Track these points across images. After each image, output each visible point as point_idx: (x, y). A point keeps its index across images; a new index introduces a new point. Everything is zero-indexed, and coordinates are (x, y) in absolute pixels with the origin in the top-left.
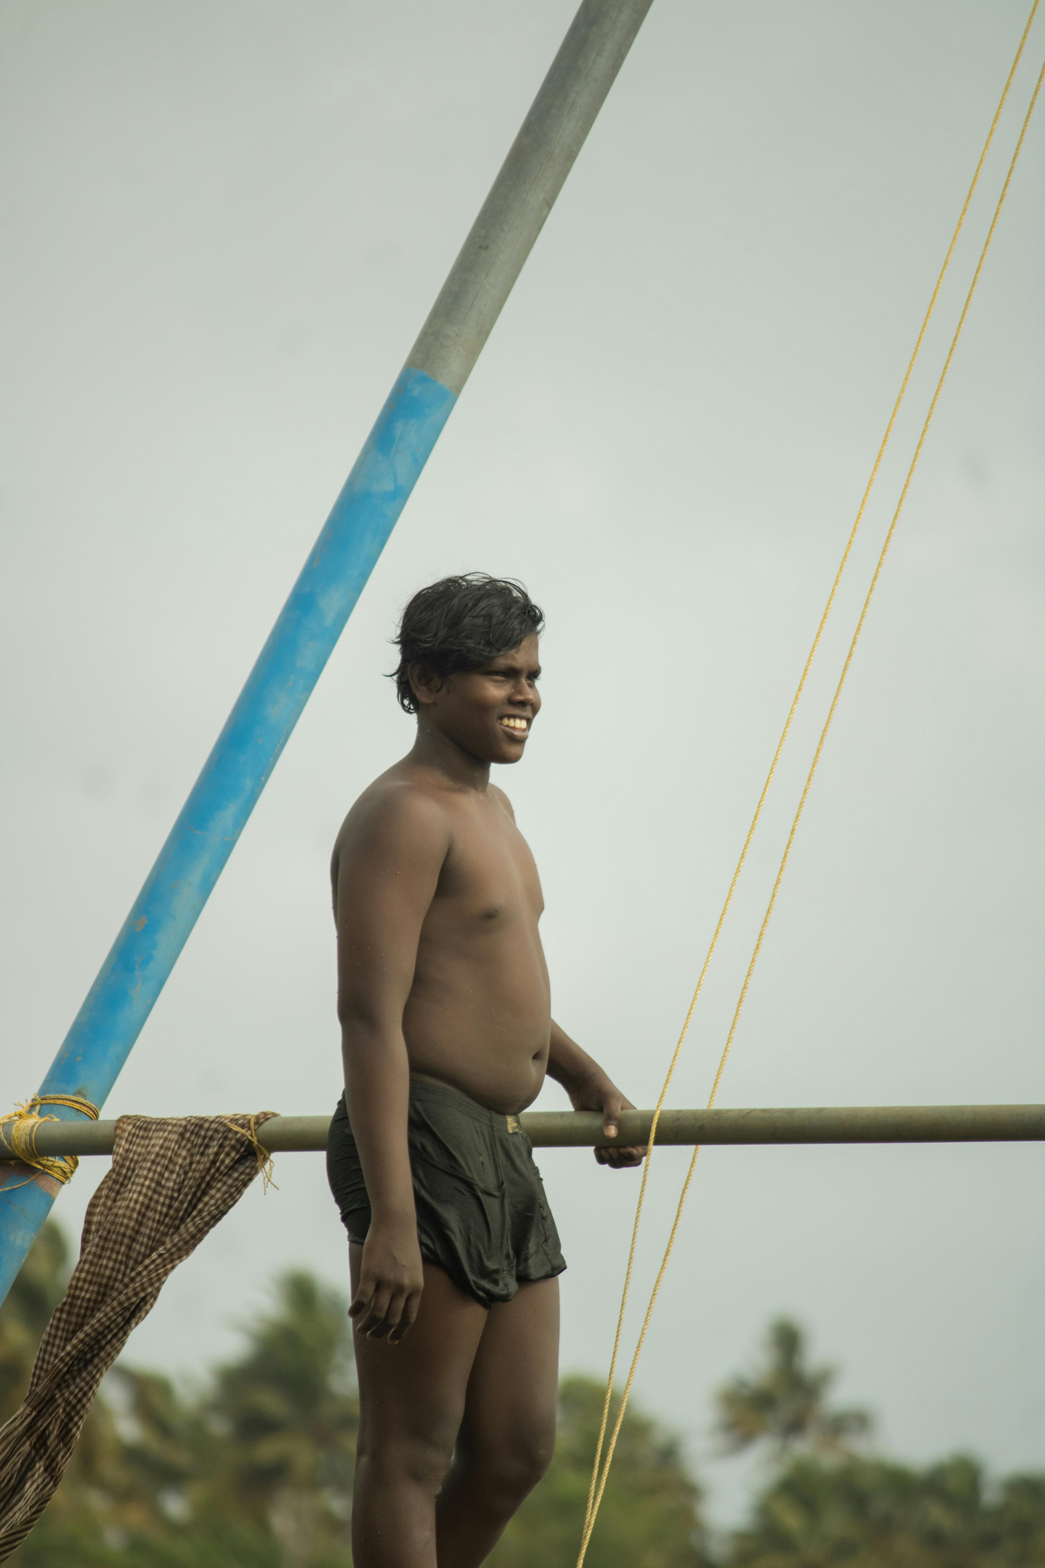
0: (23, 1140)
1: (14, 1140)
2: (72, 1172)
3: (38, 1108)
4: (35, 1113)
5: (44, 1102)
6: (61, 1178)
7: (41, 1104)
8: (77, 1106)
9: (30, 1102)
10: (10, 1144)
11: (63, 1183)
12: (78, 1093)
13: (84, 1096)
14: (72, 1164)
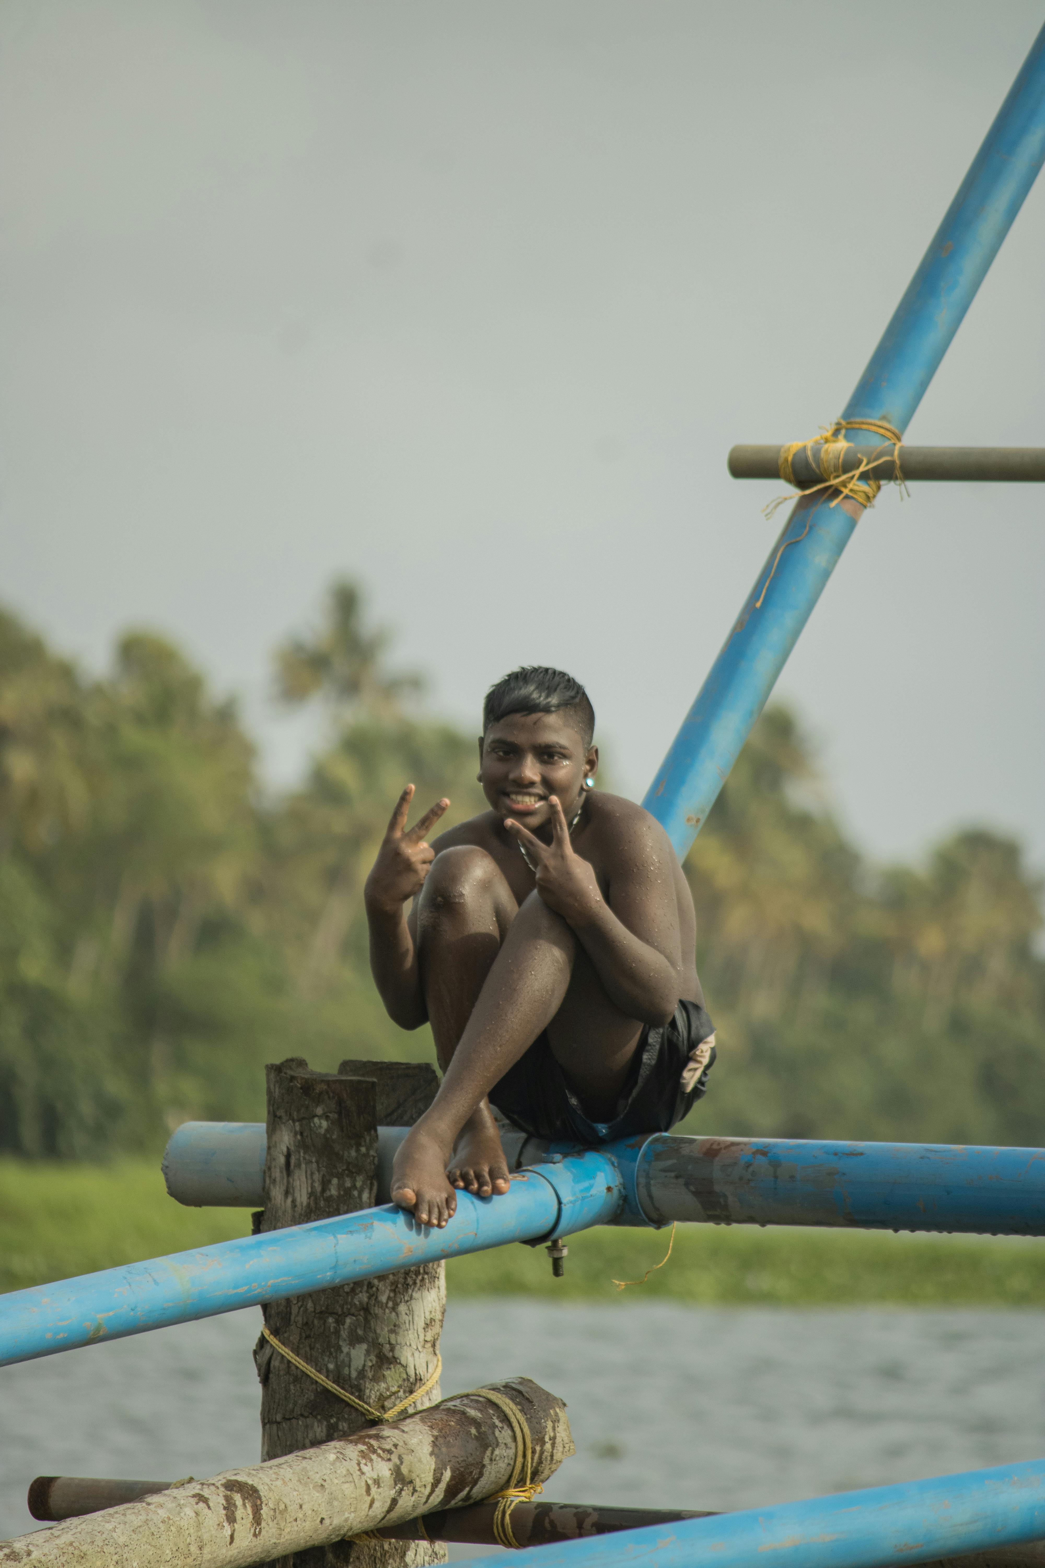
0: (832, 464)
1: (823, 464)
2: (874, 496)
3: (843, 432)
4: (841, 437)
5: (849, 426)
6: (864, 502)
7: (847, 429)
8: (882, 431)
9: (834, 427)
10: (818, 466)
11: (865, 507)
12: (884, 418)
13: (889, 421)
14: (875, 489)
